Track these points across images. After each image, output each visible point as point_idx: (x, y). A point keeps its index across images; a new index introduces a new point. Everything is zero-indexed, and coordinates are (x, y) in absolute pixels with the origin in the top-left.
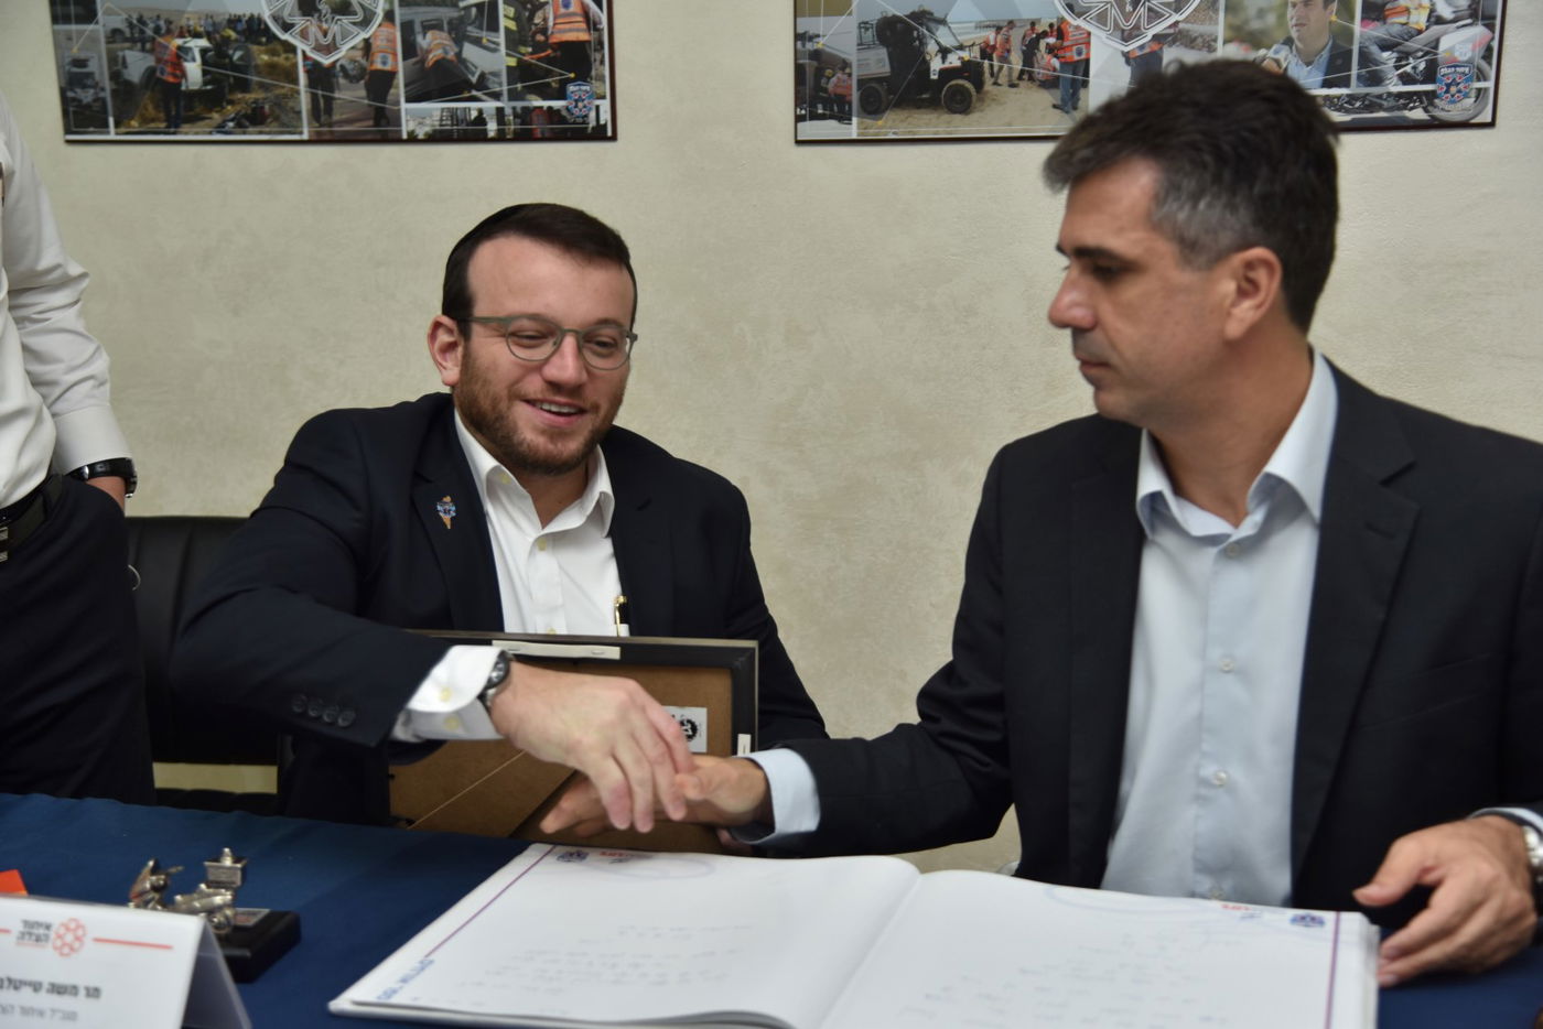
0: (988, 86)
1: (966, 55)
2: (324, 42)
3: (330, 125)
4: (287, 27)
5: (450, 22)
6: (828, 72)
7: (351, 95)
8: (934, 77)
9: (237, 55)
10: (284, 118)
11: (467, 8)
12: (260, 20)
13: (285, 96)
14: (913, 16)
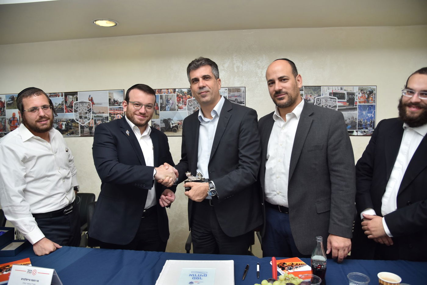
0: (179, 129)
1: (176, 124)
2: (83, 122)
3: (83, 134)
4: (77, 120)
5: (101, 119)
6: (156, 127)
7: (86, 130)
8: (171, 127)
9: (70, 124)
10: (77, 133)
11: (104, 118)
12: (74, 120)
13: (77, 130)
14: (168, 119)
